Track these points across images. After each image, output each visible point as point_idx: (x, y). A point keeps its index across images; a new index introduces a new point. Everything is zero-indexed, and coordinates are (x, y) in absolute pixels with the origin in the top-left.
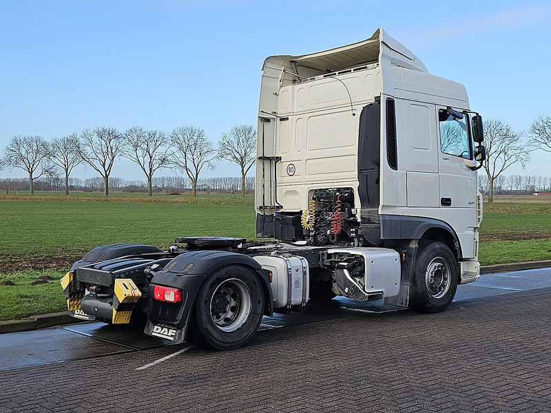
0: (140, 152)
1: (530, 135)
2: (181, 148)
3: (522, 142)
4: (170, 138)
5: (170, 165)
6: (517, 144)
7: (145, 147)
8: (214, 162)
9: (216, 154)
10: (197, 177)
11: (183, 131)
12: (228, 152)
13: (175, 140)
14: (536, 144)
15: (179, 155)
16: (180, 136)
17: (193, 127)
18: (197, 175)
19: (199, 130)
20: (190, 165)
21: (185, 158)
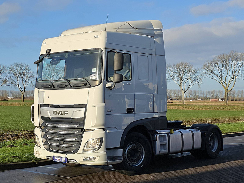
1: (202, 70)
2: (15, 74)
3: (198, 74)
4: (9, 69)
5: (9, 84)
6: (196, 75)
11: (16, 65)
13: (11, 69)
14: (206, 75)
15: (14, 78)
16: (15, 68)
17: (23, 63)
18: (25, 90)
19: (26, 65)
20: (21, 84)
21: (18, 80)
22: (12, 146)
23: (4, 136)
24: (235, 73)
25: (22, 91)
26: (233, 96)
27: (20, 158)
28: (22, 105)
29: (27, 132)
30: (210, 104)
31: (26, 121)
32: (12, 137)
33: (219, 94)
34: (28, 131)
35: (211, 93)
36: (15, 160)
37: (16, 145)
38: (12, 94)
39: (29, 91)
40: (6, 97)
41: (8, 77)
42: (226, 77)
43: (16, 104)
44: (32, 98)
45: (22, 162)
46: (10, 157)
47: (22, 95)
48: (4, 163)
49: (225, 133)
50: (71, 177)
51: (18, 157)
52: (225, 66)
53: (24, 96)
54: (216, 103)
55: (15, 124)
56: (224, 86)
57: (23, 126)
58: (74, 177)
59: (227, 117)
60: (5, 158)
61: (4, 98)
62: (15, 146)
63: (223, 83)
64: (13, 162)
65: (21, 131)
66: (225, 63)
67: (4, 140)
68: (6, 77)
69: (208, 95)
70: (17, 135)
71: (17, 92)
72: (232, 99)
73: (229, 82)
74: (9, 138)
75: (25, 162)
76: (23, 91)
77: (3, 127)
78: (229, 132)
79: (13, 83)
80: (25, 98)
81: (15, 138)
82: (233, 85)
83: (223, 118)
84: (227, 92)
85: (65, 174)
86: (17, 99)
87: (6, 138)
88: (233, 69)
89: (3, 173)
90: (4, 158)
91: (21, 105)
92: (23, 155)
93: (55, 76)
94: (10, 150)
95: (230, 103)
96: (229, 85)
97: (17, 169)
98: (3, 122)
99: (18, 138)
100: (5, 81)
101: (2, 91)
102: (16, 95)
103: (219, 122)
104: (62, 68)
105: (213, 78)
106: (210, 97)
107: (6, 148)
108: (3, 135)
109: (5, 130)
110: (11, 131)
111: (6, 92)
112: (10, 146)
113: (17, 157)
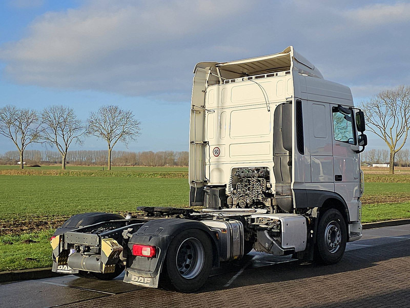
0: (12, 129)
2: (51, 125)
4: (41, 116)
5: (42, 141)
7: (17, 123)
8: (82, 138)
9: (84, 130)
10: (66, 151)
11: (53, 110)
12: (95, 129)
13: (46, 118)
15: (50, 131)
16: (51, 115)
17: (63, 106)
18: (67, 149)
19: (68, 109)
20: (60, 140)
21: (56, 134)
22: (30, 241)
23: (24, 224)
24: (406, 121)
25: (62, 151)
26: (404, 159)
27: (39, 261)
28: (62, 174)
29: (63, 219)
30: (366, 172)
31: (64, 201)
32: (37, 226)
33: (382, 157)
34: (65, 216)
35: (368, 154)
36: (30, 265)
37: (37, 240)
38: (49, 157)
39: (76, 152)
40: (38, 161)
41: (40, 129)
42: (391, 129)
43: (53, 172)
44: (80, 163)
45: (41, 268)
46: (23, 260)
47: (63, 158)
48: (11, 270)
49: (383, 220)
50: (116, 294)
51: (36, 259)
52: (390, 110)
53: (65, 159)
54: (377, 170)
55: (45, 204)
56: (388, 143)
57: (57, 209)
58: (122, 293)
59: (391, 193)
60: (15, 262)
61: (35, 162)
62: (35, 242)
63: (387, 137)
64: (26, 269)
65: (53, 216)
66: (390, 105)
67: (23, 230)
68: (37, 129)
69: (363, 158)
70: (46, 223)
71: (56, 153)
72: (403, 164)
73: (397, 136)
74: (32, 228)
75: (46, 269)
76: (65, 151)
77: (25, 209)
78: (389, 218)
79: (48, 139)
80: (68, 163)
81: (42, 229)
82: (404, 141)
83: (384, 194)
84: (393, 153)
85: (108, 288)
86: (56, 165)
87: (26, 228)
88: (403, 115)
89: (8, 286)
90: (12, 261)
91: (60, 174)
92: (45, 257)
93: (115, 127)
94: (26, 248)
95: (398, 171)
96: (397, 141)
97: (33, 279)
98: (26, 202)
99: (46, 228)
100: (35, 135)
101: (33, 151)
102: (55, 158)
103: (378, 202)
104: (126, 114)
105: (371, 130)
106: (368, 161)
107: (19, 245)
108: (22, 223)
109: (27, 215)
110: (37, 217)
111: (38, 152)
112: (26, 241)
113: (34, 259)
